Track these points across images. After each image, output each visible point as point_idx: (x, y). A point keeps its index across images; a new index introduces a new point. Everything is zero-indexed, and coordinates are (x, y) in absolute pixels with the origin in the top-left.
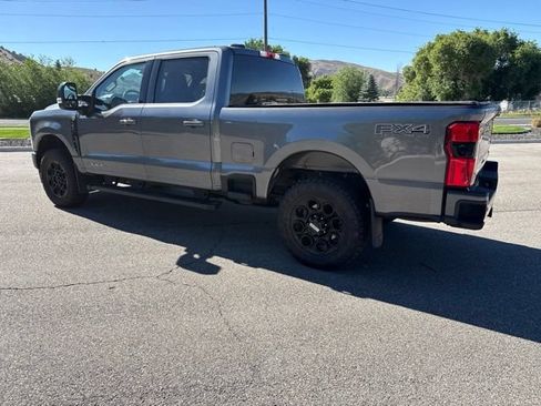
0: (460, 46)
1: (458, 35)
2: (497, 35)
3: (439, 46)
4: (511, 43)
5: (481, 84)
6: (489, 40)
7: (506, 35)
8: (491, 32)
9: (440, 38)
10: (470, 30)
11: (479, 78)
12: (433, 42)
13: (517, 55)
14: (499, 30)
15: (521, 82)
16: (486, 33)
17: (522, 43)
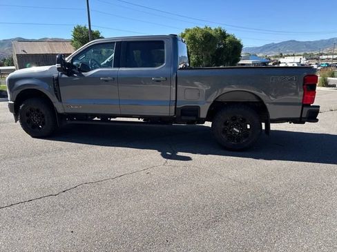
0: (199, 35)
1: (197, 29)
2: (216, 30)
3: (188, 35)
4: (223, 35)
5: (210, 57)
6: (213, 33)
7: (221, 30)
8: (213, 28)
9: (187, 31)
10: (202, 27)
11: (209, 53)
12: (184, 32)
13: (227, 42)
14: (217, 28)
15: (230, 56)
16: (210, 29)
17: (229, 36)
